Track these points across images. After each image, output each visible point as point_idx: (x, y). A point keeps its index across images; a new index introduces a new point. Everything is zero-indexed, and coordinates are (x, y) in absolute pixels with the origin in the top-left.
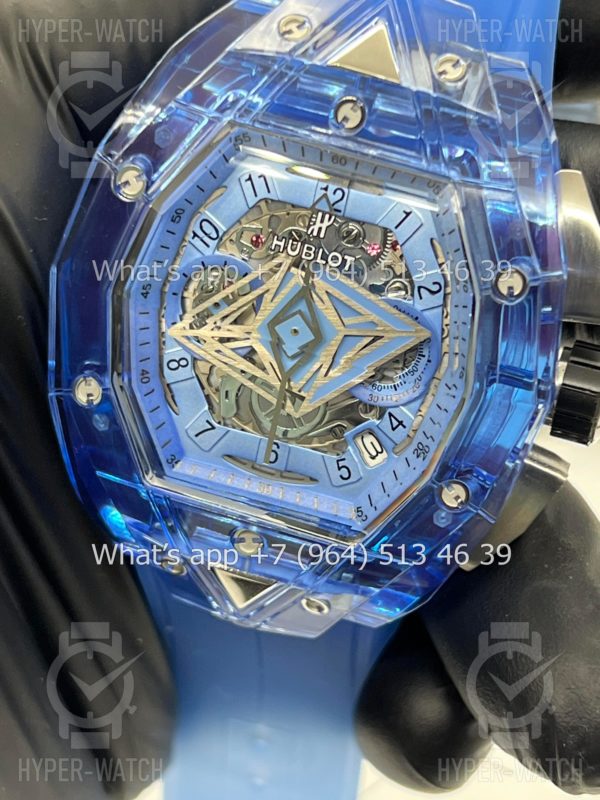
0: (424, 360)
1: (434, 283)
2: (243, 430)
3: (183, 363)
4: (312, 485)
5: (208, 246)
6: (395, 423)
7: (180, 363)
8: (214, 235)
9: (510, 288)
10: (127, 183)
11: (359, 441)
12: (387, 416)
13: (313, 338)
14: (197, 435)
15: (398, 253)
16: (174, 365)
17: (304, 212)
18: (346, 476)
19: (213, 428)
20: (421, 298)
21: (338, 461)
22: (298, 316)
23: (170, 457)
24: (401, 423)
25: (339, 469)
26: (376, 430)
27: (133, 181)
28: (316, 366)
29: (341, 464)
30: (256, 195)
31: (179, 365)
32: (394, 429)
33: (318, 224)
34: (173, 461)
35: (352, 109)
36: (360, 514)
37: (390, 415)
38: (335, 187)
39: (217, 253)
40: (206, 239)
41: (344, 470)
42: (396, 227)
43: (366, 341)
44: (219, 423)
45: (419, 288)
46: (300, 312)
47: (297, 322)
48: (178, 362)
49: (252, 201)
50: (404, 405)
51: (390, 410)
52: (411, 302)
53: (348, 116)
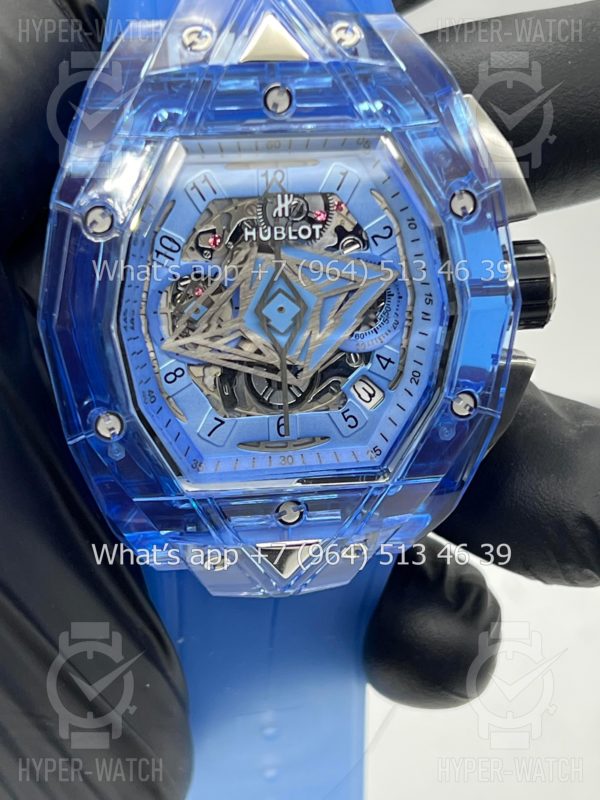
0: (394, 299)
1: (385, 228)
2: (248, 415)
3: (179, 373)
4: (326, 443)
5: (172, 259)
6: (384, 362)
7: (176, 374)
8: (176, 248)
9: (464, 208)
10: (94, 222)
11: (352, 390)
12: (376, 358)
13: (299, 309)
14: (209, 435)
15: (345, 211)
16: (171, 378)
17: (249, 202)
18: (354, 424)
19: (222, 423)
20: (377, 244)
21: (343, 414)
22: (280, 295)
23: (193, 462)
24: (389, 361)
25: (346, 420)
26: (369, 374)
27: (99, 219)
28: (307, 334)
29: (347, 415)
30: (204, 199)
31: (176, 376)
32: (384, 368)
33: (280, 206)
34: (196, 464)
35: (279, 94)
36: (378, 452)
37: (378, 356)
38: (275, 170)
39: (183, 263)
40: (169, 254)
41: (351, 419)
42: (338, 189)
43: (343, 298)
44: (225, 417)
45: (373, 238)
46: (280, 291)
47: (281, 300)
48: (174, 374)
49: (202, 205)
50: (387, 344)
51: (376, 353)
52: (369, 251)
53: (276, 102)
